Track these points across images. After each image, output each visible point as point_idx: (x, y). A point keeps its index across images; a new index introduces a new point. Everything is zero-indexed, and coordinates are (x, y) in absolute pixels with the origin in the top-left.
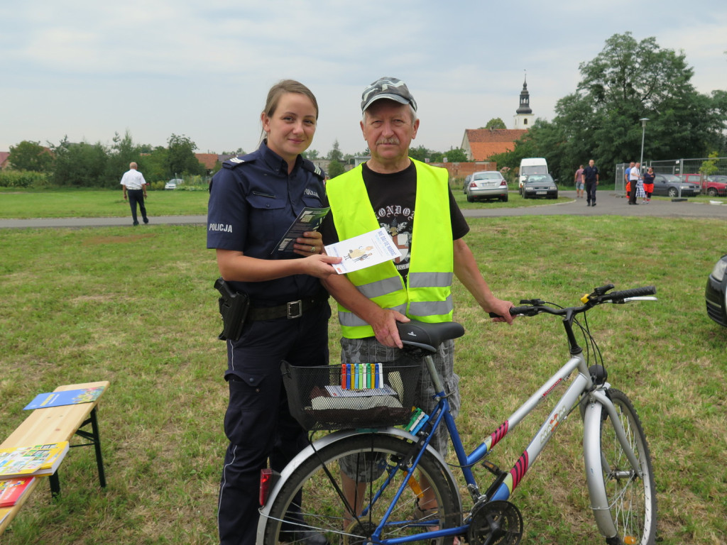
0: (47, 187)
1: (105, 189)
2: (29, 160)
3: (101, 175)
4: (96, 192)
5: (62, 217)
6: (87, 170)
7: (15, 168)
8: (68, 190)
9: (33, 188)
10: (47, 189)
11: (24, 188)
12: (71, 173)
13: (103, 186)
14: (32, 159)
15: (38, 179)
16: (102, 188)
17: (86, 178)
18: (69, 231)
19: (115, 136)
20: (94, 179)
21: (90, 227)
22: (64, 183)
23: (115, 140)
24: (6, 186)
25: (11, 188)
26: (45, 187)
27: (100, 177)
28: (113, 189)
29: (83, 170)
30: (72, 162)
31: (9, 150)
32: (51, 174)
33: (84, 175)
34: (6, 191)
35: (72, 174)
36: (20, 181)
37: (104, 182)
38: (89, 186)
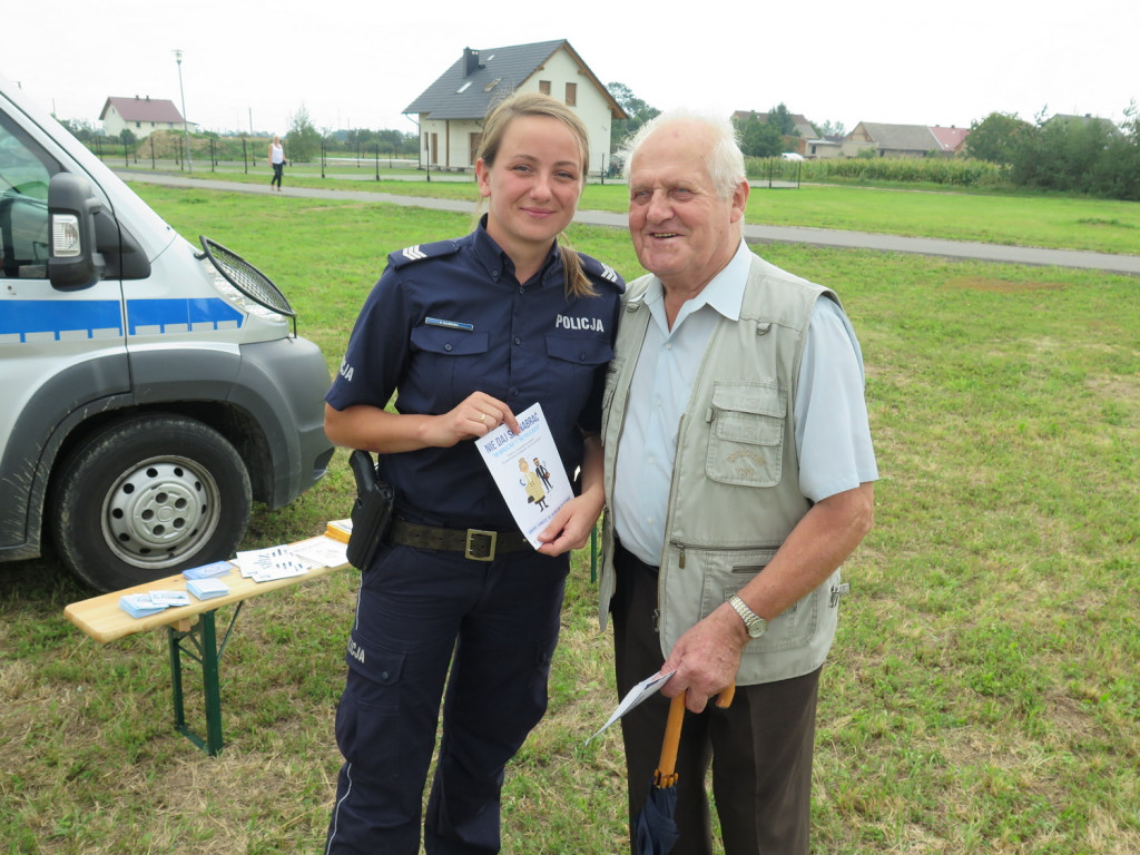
0: (998, 187)
1: (1088, 195)
2: (995, 142)
3: (1088, 172)
4: (1070, 201)
5: (960, 240)
6: (1067, 162)
7: (972, 154)
8: (1029, 194)
9: (976, 187)
10: (998, 191)
11: (964, 187)
12: (1038, 167)
13: (1086, 191)
14: (1000, 141)
15: (989, 172)
16: (1083, 195)
17: (1062, 175)
18: (942, 263)
19: (1128, 106)
20: (1074, 178)
21: (975, 261)
22: (1025, 183)
23: (1127, 113)
24: (941, 182)
25: (947, 185)
26: (994, 186)
27: (1085, 175)
28: (1101, 198)
29: (1059, 163)
30: (1046, 149)
31: (969, 127)
32: (1009, 167)
33: (1058, 171)
34: (938, 190)
35: (1040, 169)
36: (961, 175)
37: (1090, 184)
38: (1062, 190)
